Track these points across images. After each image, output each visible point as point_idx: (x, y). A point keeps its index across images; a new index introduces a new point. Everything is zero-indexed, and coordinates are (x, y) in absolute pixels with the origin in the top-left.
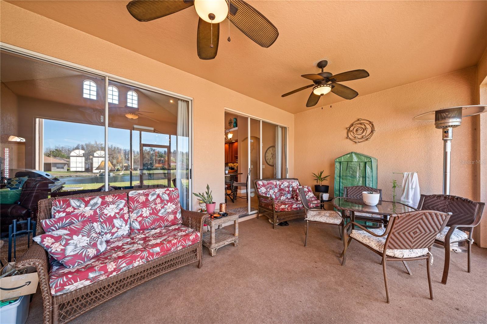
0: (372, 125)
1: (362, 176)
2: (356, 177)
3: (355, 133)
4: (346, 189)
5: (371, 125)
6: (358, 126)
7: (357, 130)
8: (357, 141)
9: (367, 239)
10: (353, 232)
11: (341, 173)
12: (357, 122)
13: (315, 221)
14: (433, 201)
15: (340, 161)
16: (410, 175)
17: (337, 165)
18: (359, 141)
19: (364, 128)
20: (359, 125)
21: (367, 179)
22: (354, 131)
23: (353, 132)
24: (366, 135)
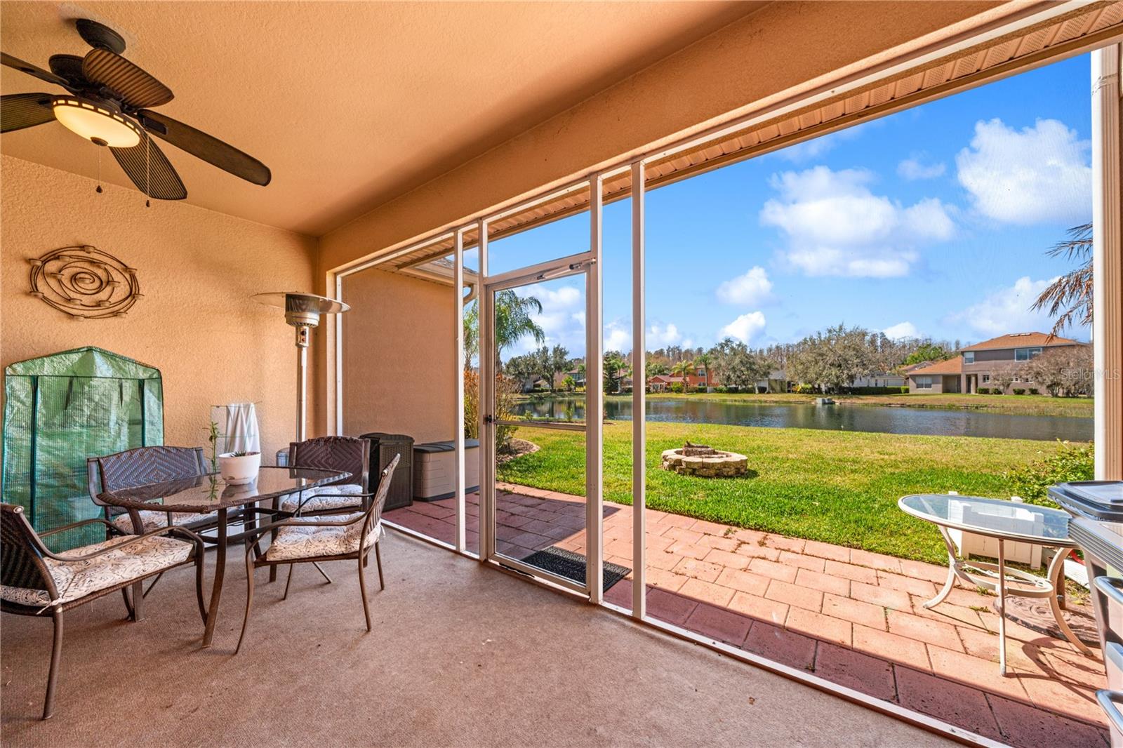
0: (133, 277)
1: (127, 418)
2: (108, 424)
3: (69, 286)
4: (94, 467)
5: (127, 276)
6: (78, 264)
7: (74, 278)
8: (73, 312)
9: (316, 543)
10: (278, 548)
11: (38, 415)
12: (73, 253)
13: (93, 593)
14: (310, 451)
15: (31, 373)
16: (242, 409)
17: (19, 386)
18: (86, 313)
19: (104, 278)
20: (86, 265)
21: (147, 426)
22: (65, 280)
23: (60, 282)
24: (112, 300)
